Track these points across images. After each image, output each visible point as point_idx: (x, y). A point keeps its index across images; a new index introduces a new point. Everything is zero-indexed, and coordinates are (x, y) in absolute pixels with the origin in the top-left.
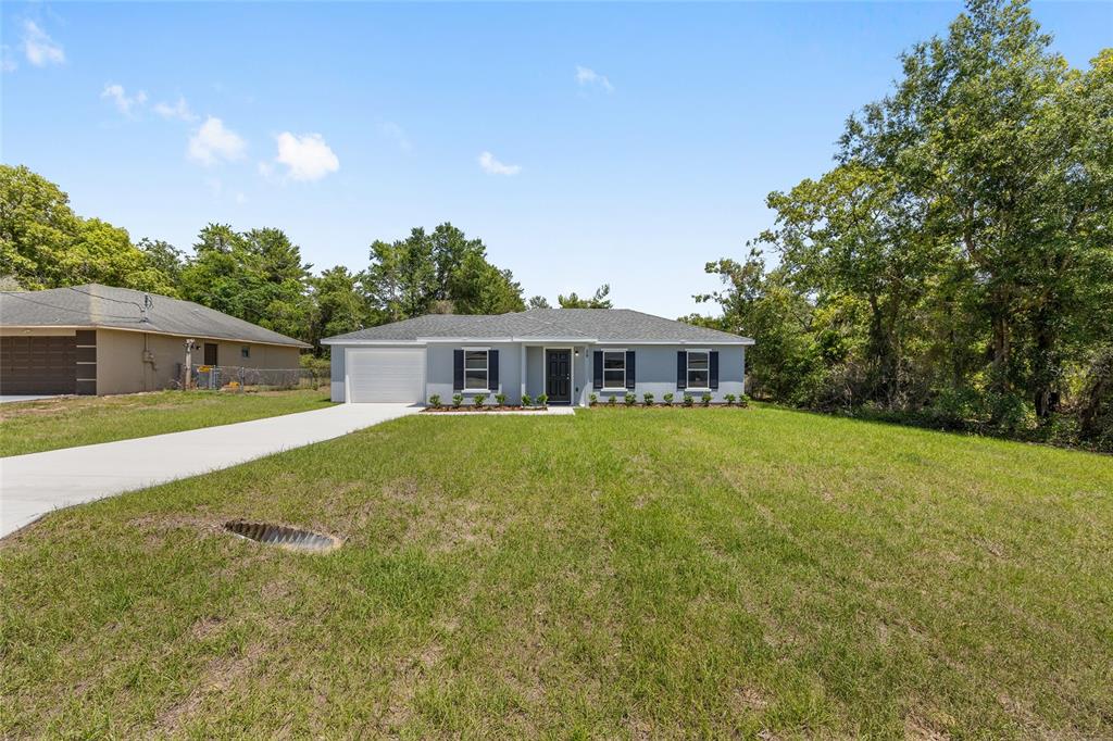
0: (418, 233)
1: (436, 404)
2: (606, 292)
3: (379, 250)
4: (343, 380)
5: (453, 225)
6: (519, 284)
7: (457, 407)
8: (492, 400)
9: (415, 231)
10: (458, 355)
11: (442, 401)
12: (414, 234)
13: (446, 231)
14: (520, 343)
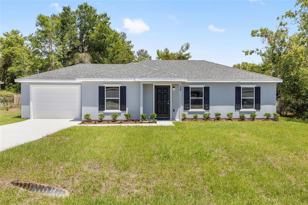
0: (67, 10)
1: (88, 120)
2: (187, 48)
3: (42, 21)
4: (28, 104)
5: (89, 4)
6: (130, 42)
7: (101, 121)
8: (122, 117)
9: (64, 9)
10: (101, 89)
11: (92, 118)
12: (64, 10)
13: (85, 8)
14: (140, 82)
